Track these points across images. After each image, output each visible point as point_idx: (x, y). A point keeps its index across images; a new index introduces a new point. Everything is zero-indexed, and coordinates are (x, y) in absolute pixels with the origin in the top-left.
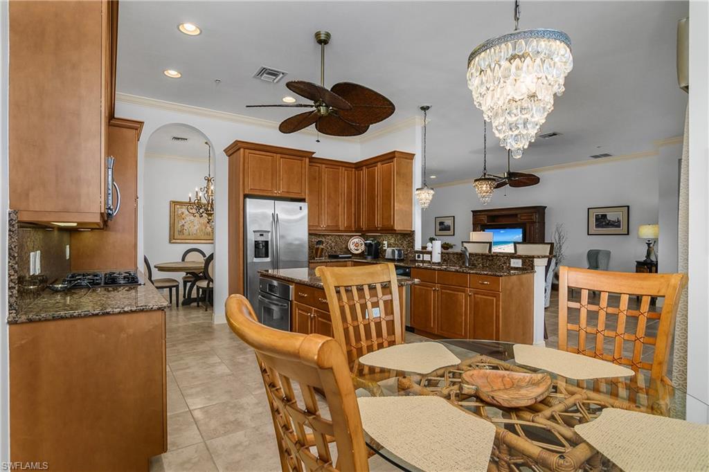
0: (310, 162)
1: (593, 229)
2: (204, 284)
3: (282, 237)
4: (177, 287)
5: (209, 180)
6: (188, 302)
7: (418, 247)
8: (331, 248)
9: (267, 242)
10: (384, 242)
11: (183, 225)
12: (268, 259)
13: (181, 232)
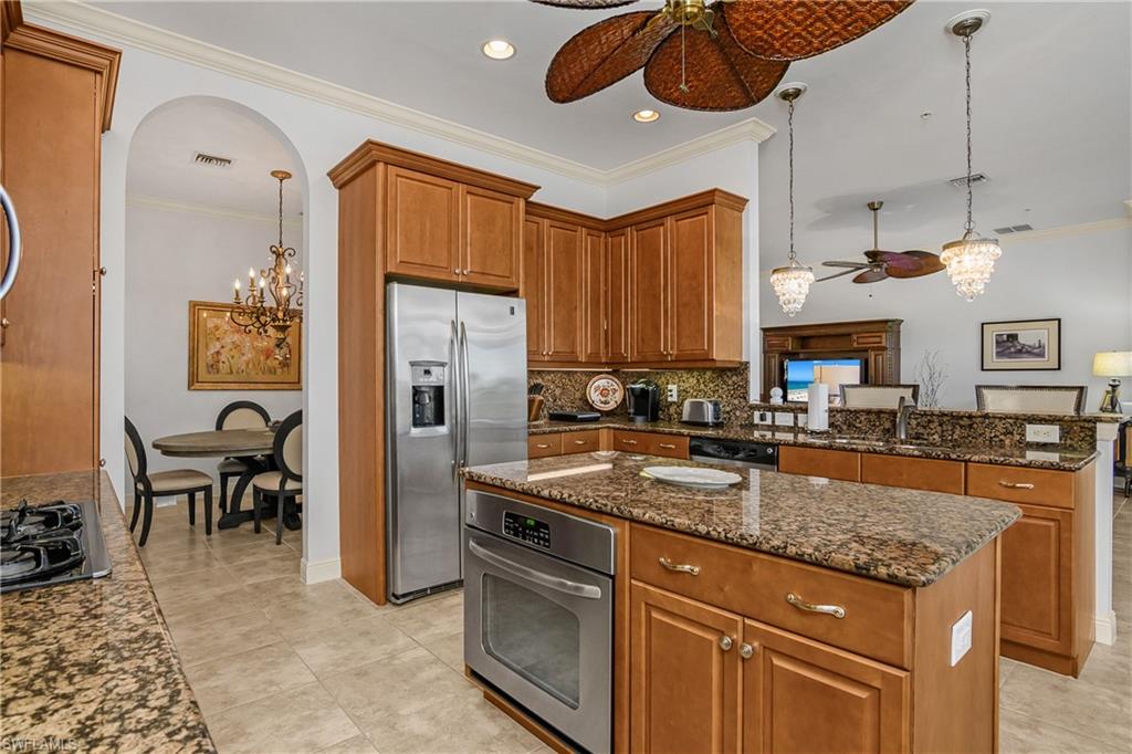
0: (527, 213)
1: (992, 360)
2: (270, 482)
3: (474, 377)
4: (208, 489)
5: (279, 255)
6: (232, 519)
7: (754, 396)
8: (555, 401)
9: (439, 390)
10: (670, 387)
11: (218, 353)
12: (443, 430)
13: (213, 367)
